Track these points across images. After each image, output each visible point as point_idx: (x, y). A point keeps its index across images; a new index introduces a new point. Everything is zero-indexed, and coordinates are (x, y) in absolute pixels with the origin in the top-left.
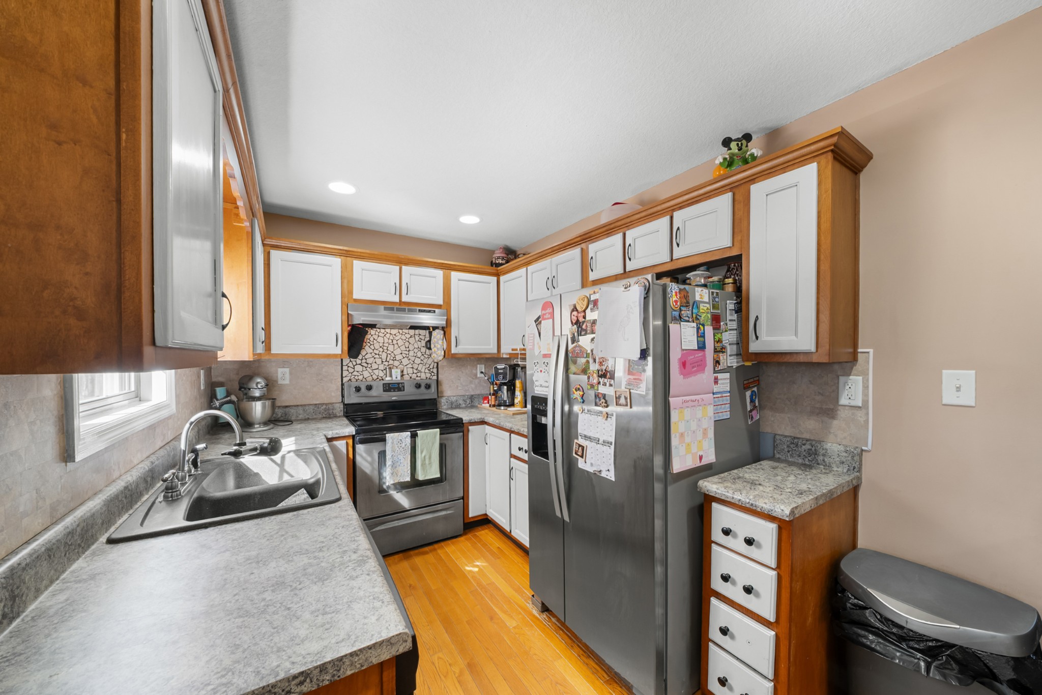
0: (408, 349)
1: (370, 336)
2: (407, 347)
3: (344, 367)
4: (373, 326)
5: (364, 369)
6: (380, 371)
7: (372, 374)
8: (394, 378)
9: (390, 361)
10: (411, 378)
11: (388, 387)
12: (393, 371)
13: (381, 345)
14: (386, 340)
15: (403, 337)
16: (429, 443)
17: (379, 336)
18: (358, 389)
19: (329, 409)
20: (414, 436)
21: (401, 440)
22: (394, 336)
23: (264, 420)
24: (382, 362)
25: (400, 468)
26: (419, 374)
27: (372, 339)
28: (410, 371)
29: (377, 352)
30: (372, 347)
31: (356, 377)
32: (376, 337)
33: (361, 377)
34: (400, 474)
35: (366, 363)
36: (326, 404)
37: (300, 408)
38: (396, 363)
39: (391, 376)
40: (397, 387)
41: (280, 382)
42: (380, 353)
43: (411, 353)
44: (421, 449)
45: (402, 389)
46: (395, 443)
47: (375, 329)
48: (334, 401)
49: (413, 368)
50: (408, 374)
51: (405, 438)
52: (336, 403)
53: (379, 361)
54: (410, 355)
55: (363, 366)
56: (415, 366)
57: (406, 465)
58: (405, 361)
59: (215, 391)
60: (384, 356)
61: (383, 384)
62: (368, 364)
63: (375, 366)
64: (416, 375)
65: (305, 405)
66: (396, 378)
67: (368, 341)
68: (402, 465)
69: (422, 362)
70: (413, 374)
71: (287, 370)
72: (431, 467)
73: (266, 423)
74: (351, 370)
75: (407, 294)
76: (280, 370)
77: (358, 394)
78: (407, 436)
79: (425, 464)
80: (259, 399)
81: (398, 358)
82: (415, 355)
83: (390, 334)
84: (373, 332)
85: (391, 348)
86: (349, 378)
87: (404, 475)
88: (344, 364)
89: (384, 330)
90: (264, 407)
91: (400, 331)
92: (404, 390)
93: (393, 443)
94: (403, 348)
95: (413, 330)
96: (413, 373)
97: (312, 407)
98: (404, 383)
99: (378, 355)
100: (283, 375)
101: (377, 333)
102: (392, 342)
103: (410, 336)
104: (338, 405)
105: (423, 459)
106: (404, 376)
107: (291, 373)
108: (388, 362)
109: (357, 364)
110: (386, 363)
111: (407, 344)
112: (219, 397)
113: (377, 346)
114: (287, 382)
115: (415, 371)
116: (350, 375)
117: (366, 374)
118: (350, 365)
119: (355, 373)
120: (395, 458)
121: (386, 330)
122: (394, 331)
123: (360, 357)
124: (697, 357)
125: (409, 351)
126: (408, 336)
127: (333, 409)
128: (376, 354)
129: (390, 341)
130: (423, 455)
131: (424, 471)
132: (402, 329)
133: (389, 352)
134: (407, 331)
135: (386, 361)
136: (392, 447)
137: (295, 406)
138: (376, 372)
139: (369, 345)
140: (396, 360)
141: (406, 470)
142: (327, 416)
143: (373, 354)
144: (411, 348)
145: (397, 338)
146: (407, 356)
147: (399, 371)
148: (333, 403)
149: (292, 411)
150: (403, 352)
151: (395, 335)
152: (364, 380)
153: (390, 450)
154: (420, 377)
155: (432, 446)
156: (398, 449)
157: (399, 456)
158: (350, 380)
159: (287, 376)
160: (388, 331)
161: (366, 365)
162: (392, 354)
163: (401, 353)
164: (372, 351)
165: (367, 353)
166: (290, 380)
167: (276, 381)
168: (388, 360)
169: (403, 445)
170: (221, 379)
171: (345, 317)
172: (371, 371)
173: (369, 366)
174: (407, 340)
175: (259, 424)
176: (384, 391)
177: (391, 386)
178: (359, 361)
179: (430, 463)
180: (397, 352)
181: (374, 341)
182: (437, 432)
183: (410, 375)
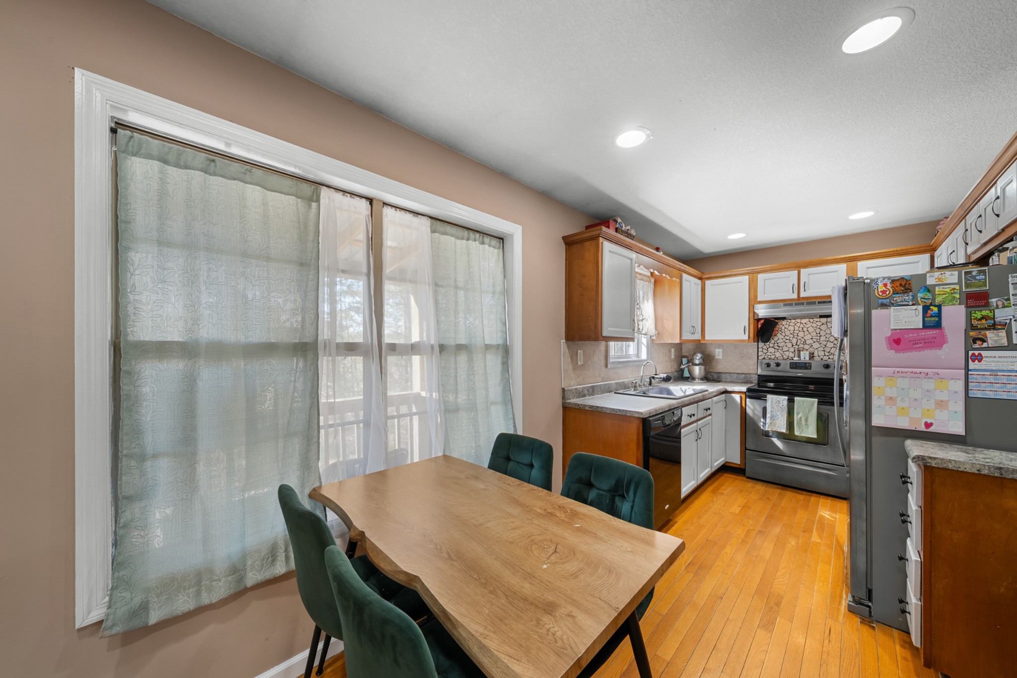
0: (819, 335)
1: (782, 326)
2: (818, 333)
3: (759, 349)
4: (784, 319)
5: (776, 350)
6: (791, 353)
7: (783, 355)
8: (802, 358)
9: (800, 345)
10: (822, 359)
11: (794, 366)
12: (802, 353)
13: (792, 332)
14: (796, 328)
15: (814, 325)
16: (805, 408)
17: (789, 325)
18: (768, 365)
19: (747, 377)
20: (791, 401)
21: (779, 401)
22: (804, 325)
23: (700, 377)
24: (793, 345)
25: (778, 421)
26: (831, 357)
27: (783, 328)
28: (822, 353)
29: (788, 338)
30: (783, 334)
31: (769, 357)
32: (787, 326)
33: (773, 357)
34: (777, 426)
35: (778, 346)
36: (745, 374)
37: (728, 374)
38: (806, 347)
39: (799, 356)
40: (806, 366)
41: (717, 357)
42: (791, 339)
43: (823, 338)
44: (797, 411)
45: (809, 368)
46: (774, 402)
47: (786, 320)
48: (752, 372)
49: (824, 351)
50: (819, 356)
51: (783, 400)
52: (752, 374)
53: (790, 345)
54: (821, 339)
55: (775, 348)
56: (828, 350)
57: (782, 420)
58: (816, 345)
59: (682, 360)
60: (794, 341)
61: (791, 363)
62: (779, 347)
63: (785, 349)
64: (828, 358)
65: (731, 373)
66: (805, 358)
67: (780, 329)
68: (779, 419)
69: (835, 346)
70: (825, 357)
71: (721, 350)
72: (808, 428)
73: (702, 379)
74: (765, 351)
75: (805, 291)
76: (717, 350)
77: (768, 369)
78: (784, 399)
79: (801, 424)
80: (698, 365)
81: (808, 342)
82: (827, 340)
83: (801, 323)
84: (784, 322)
85: (801, 334)
86: (763, 357)
87: (781, 427)
88: (759, 347)
89: (795, 320)
90: (700, 370)
91: (811, 320)
92: (811, 369)
93: (772, 402)
94: (814, 334)
95: (826, 319)
96: (825, 355)
97: (736, 375)
98: (811, 363)
99: (789, 340)
100: (718, 353)
101: (788, 323)
102: (803, 329)
103: (821, 323)
104: (754, 375)
105: (799, 419)
106: (814, 358)
107: (723, 352)
108: (799, 345)
109: (770, 347)
110: (797, 347)
111: (818, 331)
112: (684, 364)
113: (788, 333)
114: (721, 357)
115: (827, 354)
116: (764, 354)
117: (778, 355)
118: (765, 347)
119: (768, 354)
120: (774, 413)
121: (797, 320)
122: (804, 321)
123: (773, 341)
124: (928, 335)
125: (820, 336)
126: (819, 324)
127: (750, 378)
128: (787, 339)
129: (801, 329)
130: (799, 416)
131: (800, 429)
132: (813, 319)
133: (799, 338)
134: (818, 320)
135: (796, 345)
136: (772, 405)
137: (725, 373)
138: (787, 353)
139: (781, 332)
140: (806, 344)
141: (782, 424)
142: (746, 381)
143: (784, 340)
144: (822, 333)
145: (807, 326)
146: (818, 340)
147: (807, 353)
148: (750, 374)
149: (723, 376)
150: (813, 337)
151: (806, 323)
152: (776, 359)
153: (770, 406)
154: (833, 359)
155: (809, 412)
156: (776, 407)
157: (777, 413)
158: (764, 358)
159: (721, 354)
160: (799, 321)
161: (778, 348)
162: (803, 340)
163: (812, 339)
164: (783, 337)
165: (779, 339)
166: (723, 357)
167: (714, 357)
168: (798, 344)
169: (781, 405)
170: (687, 354)
171: (752, 315)
172: (782, 353)
173: (781, 348)
174: (818, 327)
175: (698, 379)
176: (791, 368)
177: (797, 364)
178: (771, 345)
179: (806, 425)
180: (808, 337)
181: (786, 329)
182: (814, 401)
183: (822, 357)
